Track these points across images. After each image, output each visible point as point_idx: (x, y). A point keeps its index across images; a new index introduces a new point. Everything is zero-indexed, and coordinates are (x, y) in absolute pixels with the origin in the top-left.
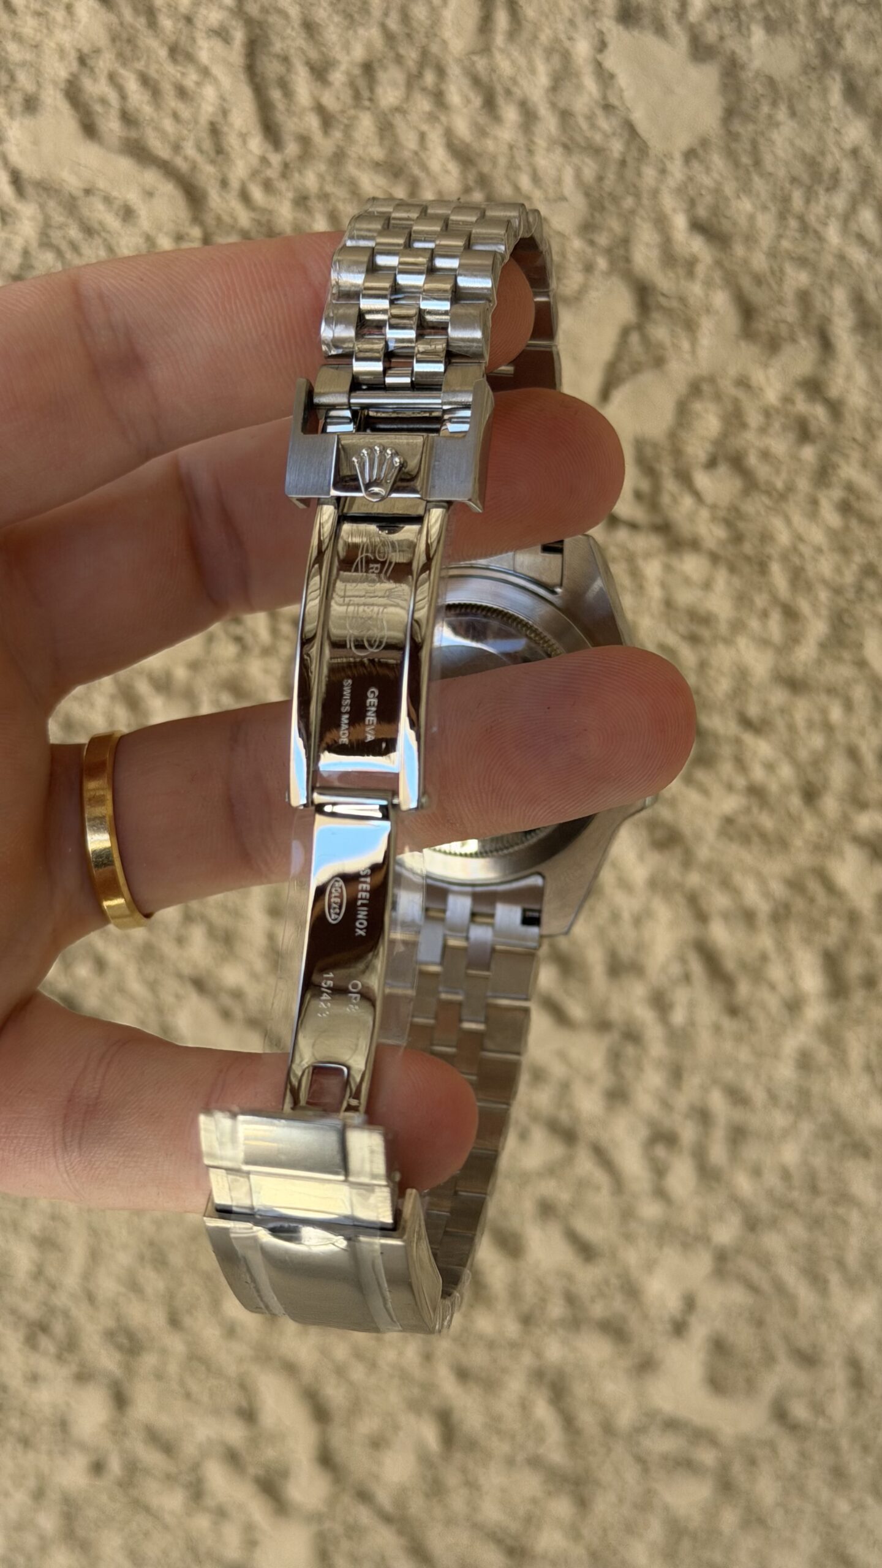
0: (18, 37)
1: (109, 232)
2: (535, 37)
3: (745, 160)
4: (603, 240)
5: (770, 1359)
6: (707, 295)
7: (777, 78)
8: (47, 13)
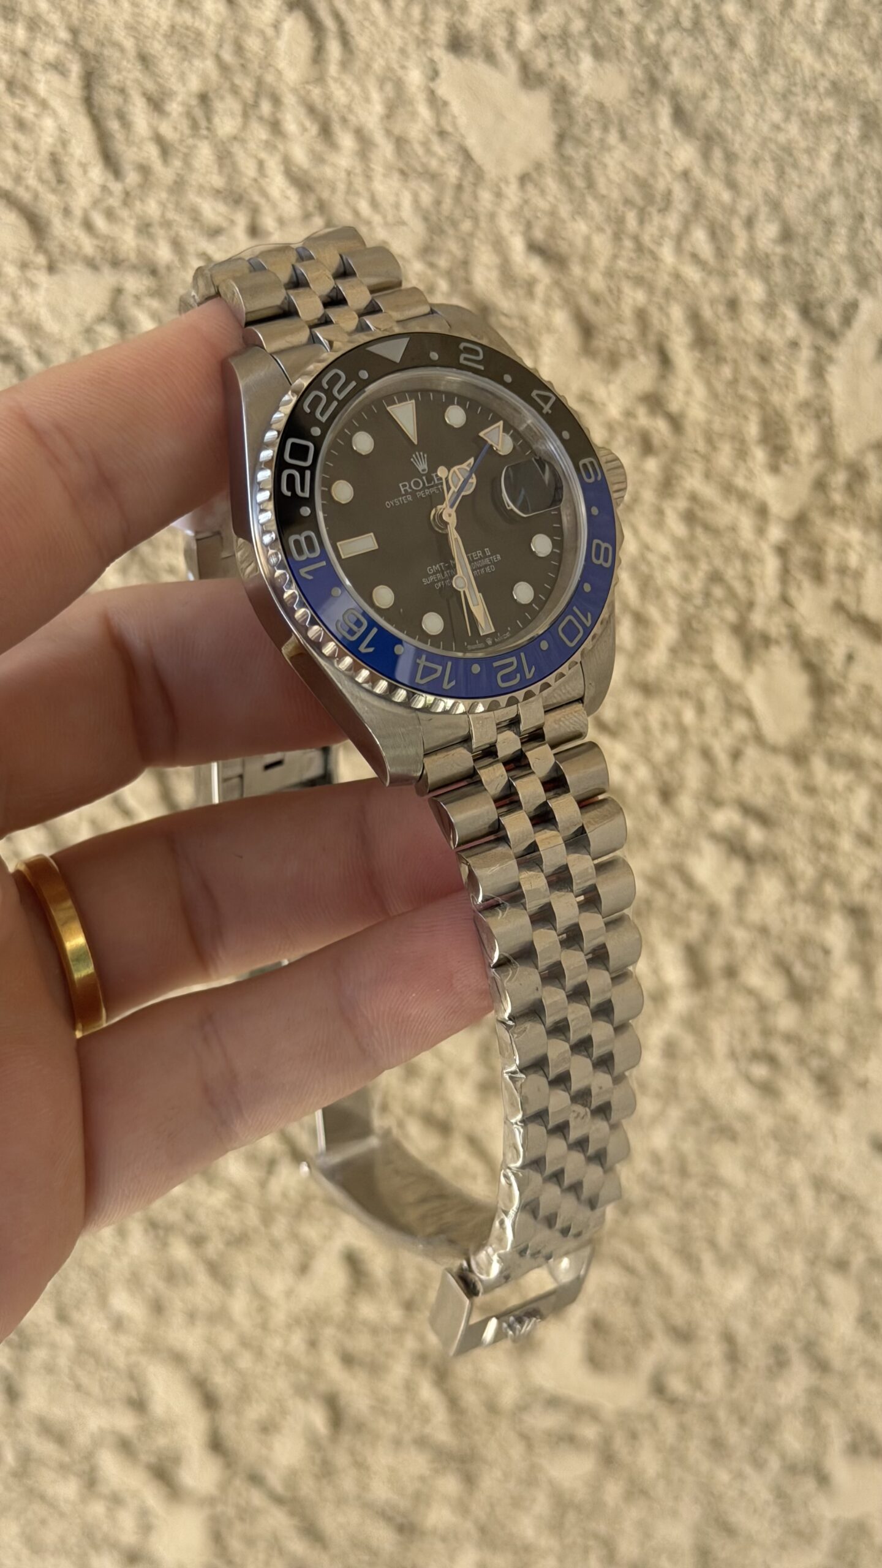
2: (368, 67)
3: (580, 183)
5: (647, 1336)
6: (547, 315)
7: (607, 104)
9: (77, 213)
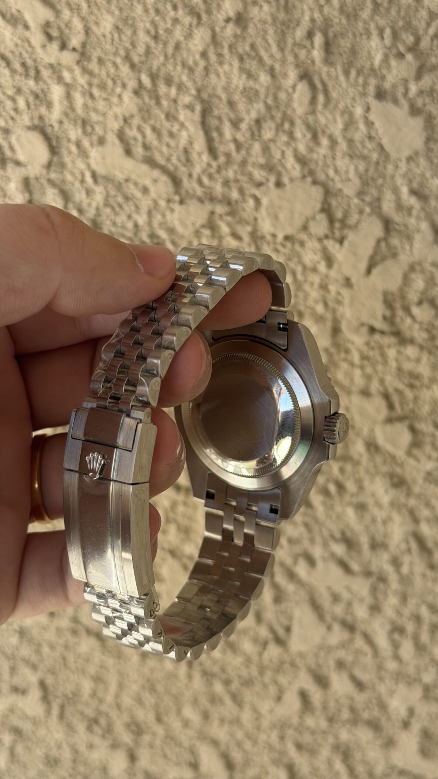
0: (96, 110)
1: (136, 199)
2: (336, 106)
3: (436, 161)
4: (368, 199)
6: (418, 224)
8: (109, 99)
9: (195, 176)
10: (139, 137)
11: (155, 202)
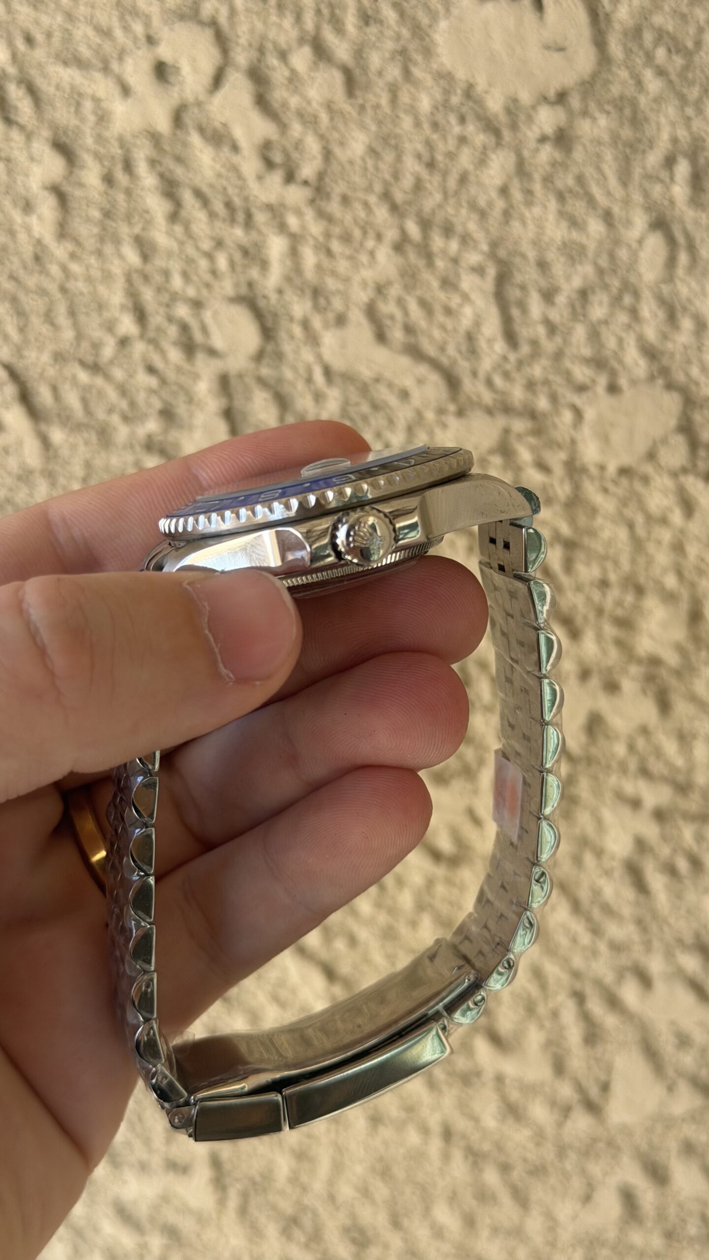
1: (390, 408)
8: (356, 257)
9: (481, 374)
10: (399, 315)
11: (419, 414)
